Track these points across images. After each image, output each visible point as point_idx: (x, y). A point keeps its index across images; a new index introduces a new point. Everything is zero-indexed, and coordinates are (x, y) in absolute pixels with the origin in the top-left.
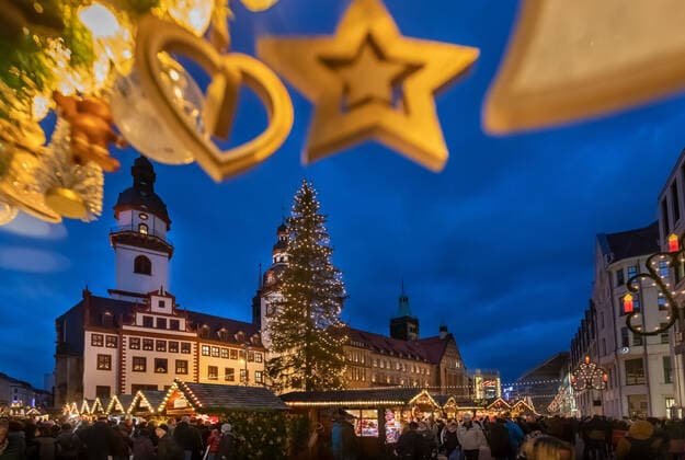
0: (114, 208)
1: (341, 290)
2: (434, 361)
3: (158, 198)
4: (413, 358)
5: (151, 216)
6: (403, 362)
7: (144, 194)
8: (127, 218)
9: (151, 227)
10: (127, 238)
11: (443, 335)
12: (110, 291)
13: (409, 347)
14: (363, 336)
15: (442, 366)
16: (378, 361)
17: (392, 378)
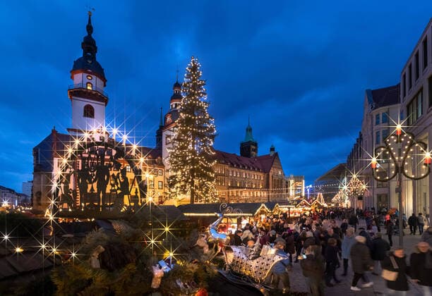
0: (71, 72)
1: (213, 131)
2: (266, 171)
3: (98, 64)
4: (254, 169)
5: (94, 77)
6: (247, 172)
7: (90, 62)
8: (79, 78)
9: (94, 85)
10: (78, 93)
11: (272, 154)
12: (69, 130)
13: (251, 162)
14: (223, 156)
15: (271, 174)
16: (233, 172)
17: (240, 183)
